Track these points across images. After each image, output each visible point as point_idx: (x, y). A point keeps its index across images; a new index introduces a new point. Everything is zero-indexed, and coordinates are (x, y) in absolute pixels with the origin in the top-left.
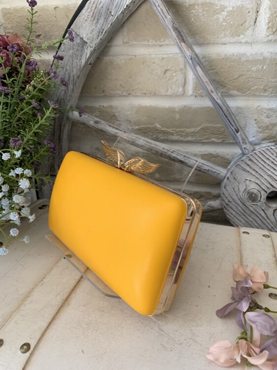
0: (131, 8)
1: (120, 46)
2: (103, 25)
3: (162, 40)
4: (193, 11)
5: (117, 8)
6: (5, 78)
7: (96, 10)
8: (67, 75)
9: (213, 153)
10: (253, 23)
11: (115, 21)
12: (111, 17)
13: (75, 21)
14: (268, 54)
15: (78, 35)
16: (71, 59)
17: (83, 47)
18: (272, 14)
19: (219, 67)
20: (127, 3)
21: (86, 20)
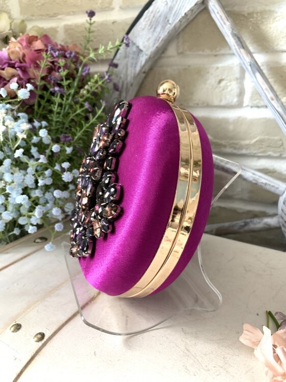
0: (188, 17)
1: (174, 57)
2: (160, 33)
3: (218, 49)
4: (251, 19)
5: (175, 16)
7: (154, 19)
9: (269, 168)
11: (172, 30)
12: (169, 25)
15: (134, 44)
17: (138, 55)
20: (186, 11)
21: (143, 29)
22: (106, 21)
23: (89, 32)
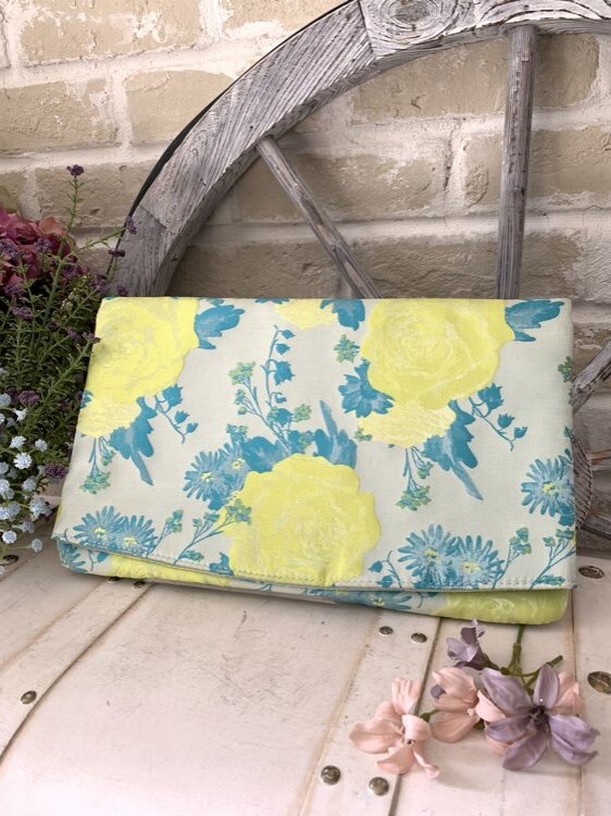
0: (235, 171)
1: (228, 225)
2: (190, 199)
3: (296, 216)
5: (212, 173)
6: (27, 296)
7: (179, 176)
8: (135, 281)
10: (442, 187)
12: (203, 187)
13: (147, 194)
14: (473, 236)
15: (152, 216)
16: (141, 254)
17: (160, 234)
18: (471, 172)
19: (393, 259)
20: (227, 165)
21: (164, 193)
22: (107, 164)
23: (75, 201)
